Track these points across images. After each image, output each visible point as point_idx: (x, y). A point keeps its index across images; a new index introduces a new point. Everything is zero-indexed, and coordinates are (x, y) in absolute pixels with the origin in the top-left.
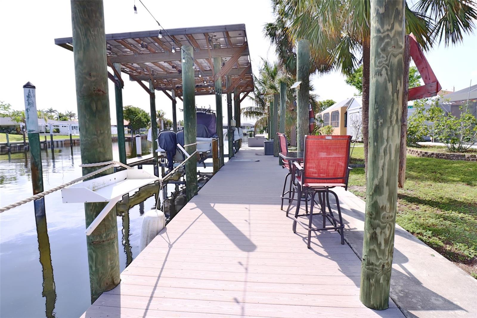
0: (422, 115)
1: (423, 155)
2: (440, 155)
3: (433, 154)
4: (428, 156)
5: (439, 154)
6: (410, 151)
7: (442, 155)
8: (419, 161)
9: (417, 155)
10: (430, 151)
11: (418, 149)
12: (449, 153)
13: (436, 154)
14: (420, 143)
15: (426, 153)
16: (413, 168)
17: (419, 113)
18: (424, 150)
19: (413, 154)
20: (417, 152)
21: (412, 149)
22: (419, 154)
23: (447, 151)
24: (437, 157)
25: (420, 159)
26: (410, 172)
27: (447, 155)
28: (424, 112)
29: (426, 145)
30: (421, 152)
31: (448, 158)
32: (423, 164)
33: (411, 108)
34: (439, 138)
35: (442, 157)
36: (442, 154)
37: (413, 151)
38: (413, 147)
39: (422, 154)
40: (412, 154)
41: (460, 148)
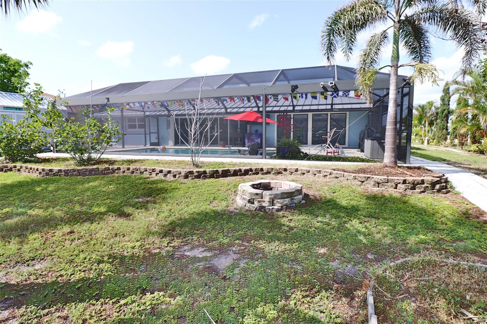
0: (37, 119)
1: (47, 174)
2: (70, 172)
3: (60, 171)
4: (54, 175)
5: (68, 170)
6: (27, 168)
7: (72, 171)
8: (43, 185)
9: (38, 174)
10: (55, 167)
11: (37, 164)
12: (80, 168)
13: (64, 171)
14: (39, 155)
15: (51, 170)
16: (35, 200)
17: (32, 117)
18: (47, 167)
19: (33, 173)
20: (37, 170)
21: (29, 165)
22: (40, 173)
23: (76, 165)
24: (67, 175)
25: (44, 180)
26: (31, 211)
27: (78, 170)
28: (39, 115)
29: (47, 158)
30: (43, 170)
31: (80, 174)
32: (50, 189)
33: (20, 110)
34: (63, 149)
35: (73, 174)
36: (72, 169)
37: (31, 169)
38: (30, 162)
39: (45, 172)
40: (31, 173)
41: (90, 159)
